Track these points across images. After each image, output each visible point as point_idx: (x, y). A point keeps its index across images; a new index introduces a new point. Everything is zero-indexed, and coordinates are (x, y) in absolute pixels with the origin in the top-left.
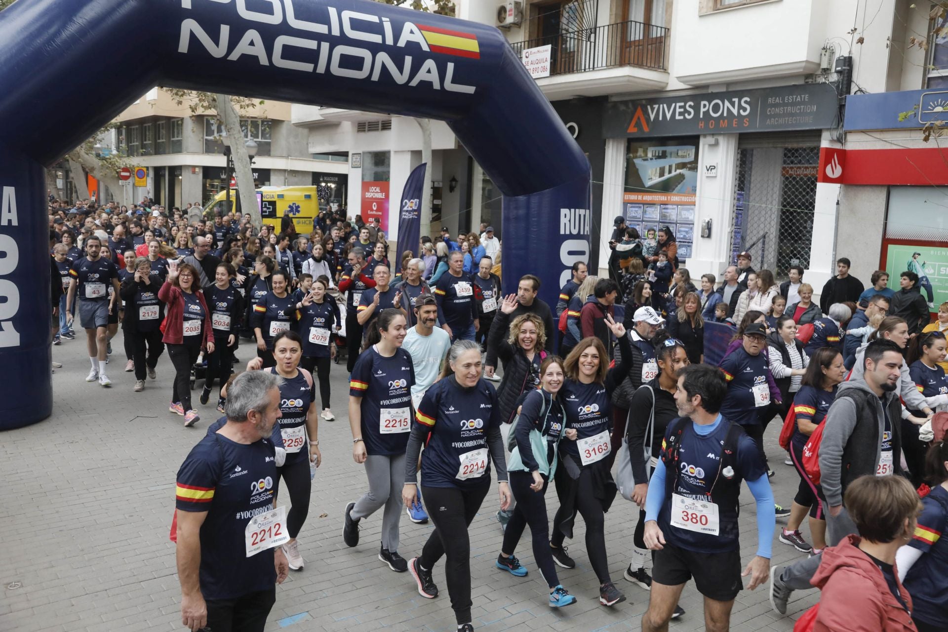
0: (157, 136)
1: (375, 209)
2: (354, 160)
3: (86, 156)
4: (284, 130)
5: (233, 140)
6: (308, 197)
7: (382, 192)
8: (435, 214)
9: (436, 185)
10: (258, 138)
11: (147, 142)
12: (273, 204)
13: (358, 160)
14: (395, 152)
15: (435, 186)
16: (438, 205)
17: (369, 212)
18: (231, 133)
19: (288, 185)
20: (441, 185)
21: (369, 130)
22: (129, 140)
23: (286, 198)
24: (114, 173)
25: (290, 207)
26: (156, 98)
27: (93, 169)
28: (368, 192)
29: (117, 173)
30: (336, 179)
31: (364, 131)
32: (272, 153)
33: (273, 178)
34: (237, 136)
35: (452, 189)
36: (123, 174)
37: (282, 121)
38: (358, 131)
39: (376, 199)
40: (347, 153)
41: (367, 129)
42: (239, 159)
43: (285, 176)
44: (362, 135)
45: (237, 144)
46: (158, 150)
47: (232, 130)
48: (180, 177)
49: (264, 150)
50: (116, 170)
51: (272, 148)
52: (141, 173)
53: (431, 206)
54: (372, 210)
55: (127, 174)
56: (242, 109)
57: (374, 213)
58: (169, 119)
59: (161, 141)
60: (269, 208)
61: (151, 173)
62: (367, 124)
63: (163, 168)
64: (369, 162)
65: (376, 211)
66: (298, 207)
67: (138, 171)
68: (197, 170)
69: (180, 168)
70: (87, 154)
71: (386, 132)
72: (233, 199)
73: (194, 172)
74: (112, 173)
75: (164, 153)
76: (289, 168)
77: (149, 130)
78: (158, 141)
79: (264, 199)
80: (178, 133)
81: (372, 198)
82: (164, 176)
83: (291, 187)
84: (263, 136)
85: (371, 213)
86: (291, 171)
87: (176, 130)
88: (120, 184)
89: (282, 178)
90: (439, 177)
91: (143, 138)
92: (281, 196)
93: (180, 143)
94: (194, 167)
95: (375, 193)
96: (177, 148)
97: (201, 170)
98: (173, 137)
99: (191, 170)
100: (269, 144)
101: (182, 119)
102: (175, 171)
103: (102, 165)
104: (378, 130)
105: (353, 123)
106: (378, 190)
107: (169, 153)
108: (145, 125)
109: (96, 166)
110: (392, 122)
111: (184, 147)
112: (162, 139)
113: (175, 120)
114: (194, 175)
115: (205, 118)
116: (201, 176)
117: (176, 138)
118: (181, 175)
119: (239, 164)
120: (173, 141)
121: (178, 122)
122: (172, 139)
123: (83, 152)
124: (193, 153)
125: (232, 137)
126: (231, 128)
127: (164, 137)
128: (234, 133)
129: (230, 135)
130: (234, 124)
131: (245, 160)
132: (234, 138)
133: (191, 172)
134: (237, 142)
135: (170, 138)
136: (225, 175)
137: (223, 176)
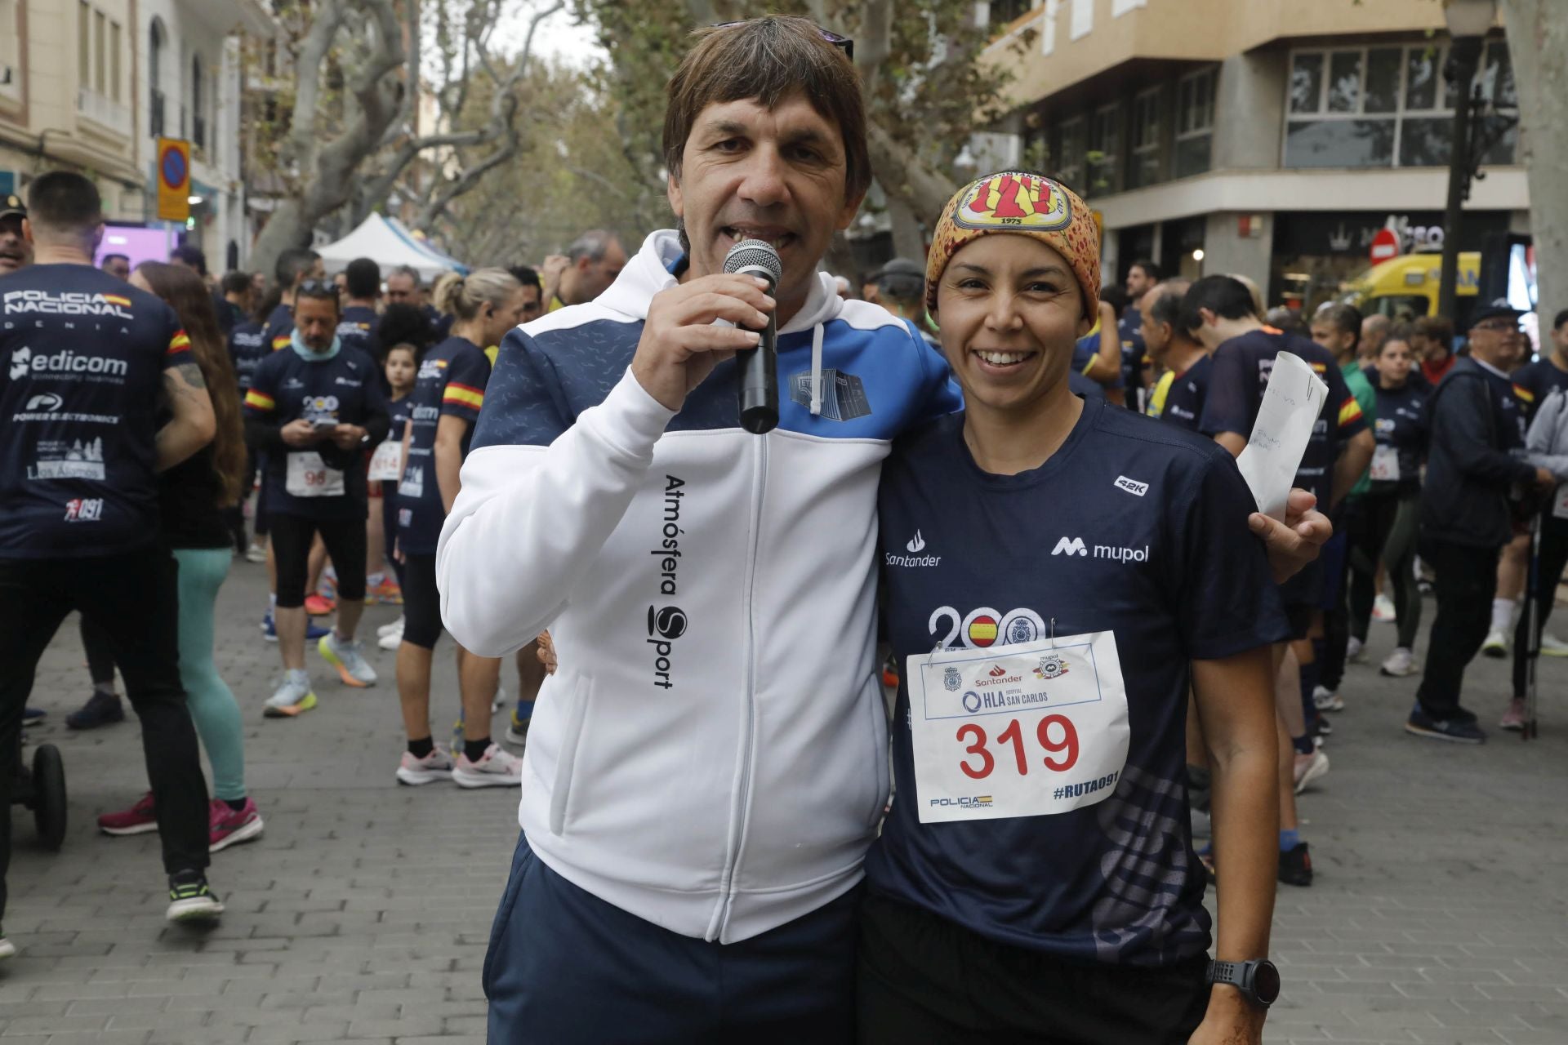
0: (1133, 139)
46: (1132, 178)
48: (1198, 255)
59: (1144, 149)
68: (1256, 224)
69: (1199, 223)
73: (1245, 233)
75: (1153, 181)
78: (1137, 151)
80: (1200, 116)
87: (1194, 106)
93: (1207, 139)
94: (1245, 215)
96: (1196, 160)
97: (1270, 226)
98: (1184, 129)
99: (1234, 225)
101: (1217, 64)
102: (1182, 234)
107: (1168, 181)
111: (1218, 152)
112: (1150, 141)
113: (1193, 75)
114: (1246, 242)
115: (1294, 53)
116: (1266, 244)
117: (1193, 133)
118: (1201, 246)
119: (1547, 91)
120: (1184, 143)
121: (1202, 81)
122: (1181, 137)
123: (915, 167)
124: (1247, 170)
127: (1155, 136)
133: (1236, 232)
135: (1173, 134)
136: (1346, 237)
137: (1340, 243)
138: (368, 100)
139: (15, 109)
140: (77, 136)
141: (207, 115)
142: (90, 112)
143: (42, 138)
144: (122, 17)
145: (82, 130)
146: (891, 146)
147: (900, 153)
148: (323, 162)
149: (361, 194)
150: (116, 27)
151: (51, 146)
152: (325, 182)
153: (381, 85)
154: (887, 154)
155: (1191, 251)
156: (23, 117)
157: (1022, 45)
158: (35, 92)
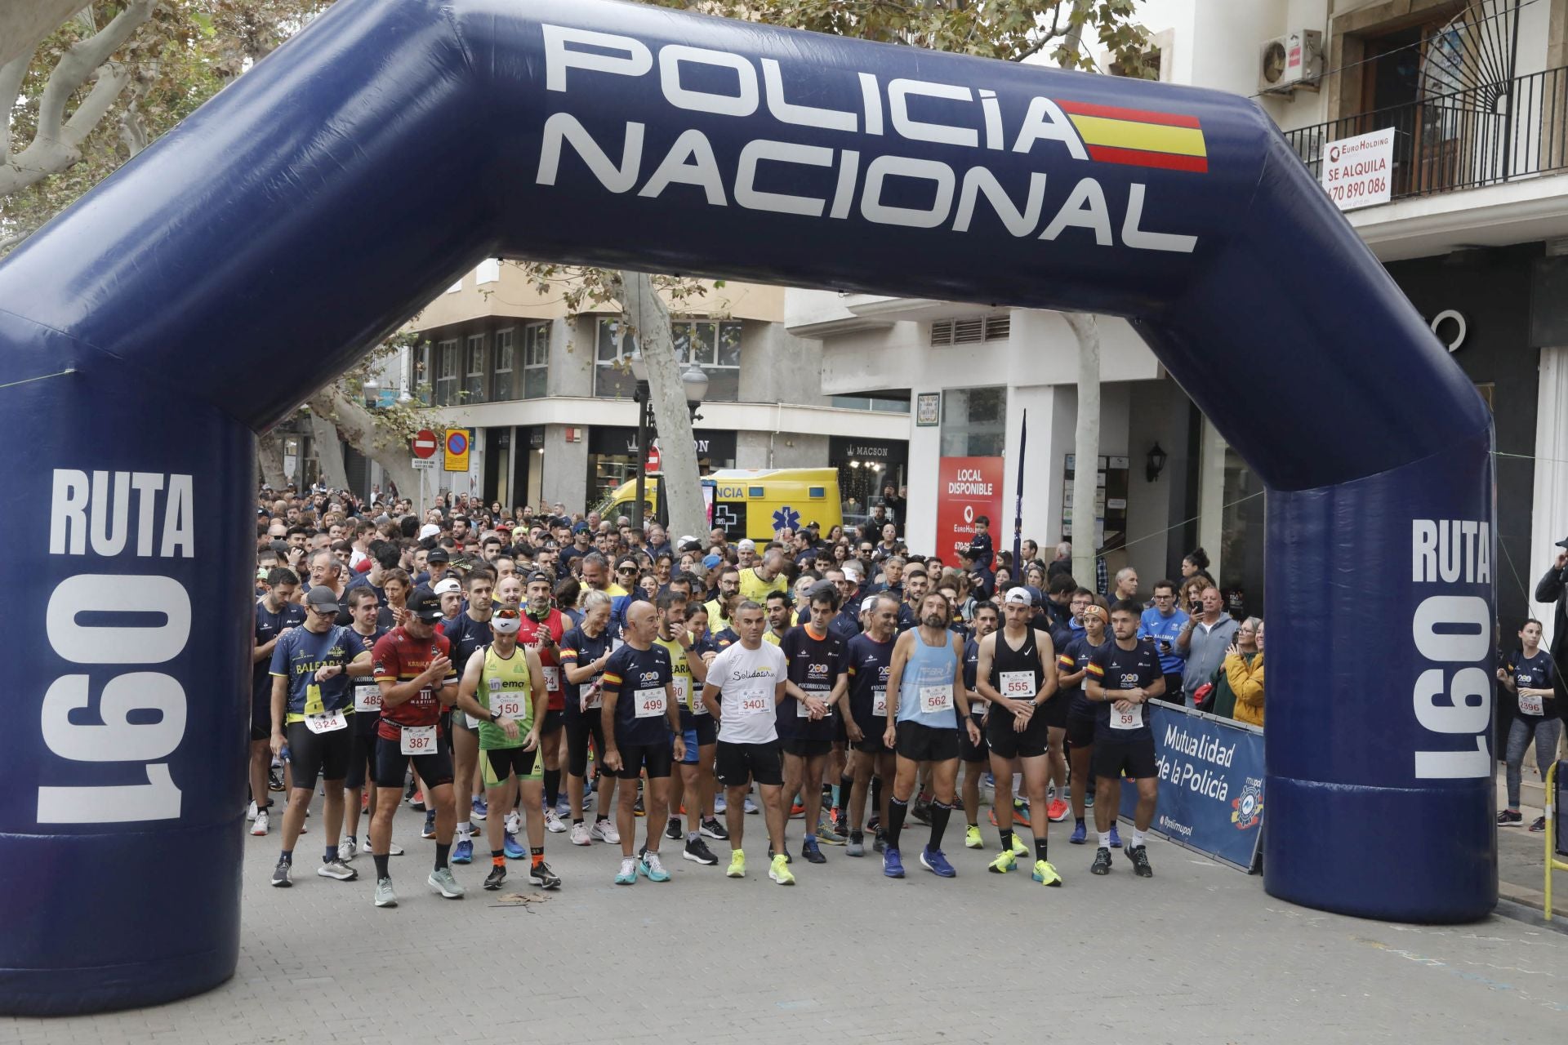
0: (495, 361)
1: (969, 520)
2: (924, 408)
3: (346, 406)
4: (768, 342)
5: (655, 367)
6: (818, 493)
7: (985, 481)
8: (1111, 534)
9: (1114, 464)
10: (712, 362)
11: (475, 374)
12: (739, 508)
13: (933, 407)
14: (1018, 388)
15: (1112, 466)
16: (1118, 511)
17: (957, 529)
18: (650, 352)
19: (775, 467)
20: (1125, 464)
21: (957, 341)
22: (437, 370)
23: (768, 496)
24: (402, 443)
25: (777, 515)
26: (496, 279)
27: (358, 434)
28: (955, 480)
29: (409, 441)
30: (885, 452)
31: (947, 342)
32: (741, 395)
33: (742, 450)
34: (662, 359)
35: (1152, 473)
36: (420, 444)
37: (768, 323)
38: (933, 342)
39: (972, 496)
40: (909, 391)
41: (953, 337)
42: (666, 409)
43: (768, 447)
44: (942, 350)
45: (662, 376)
46: (496, 392)
47: (653, 346)
48: (541, 451)
49: (724, 388)
50: (405, 436)
51: (743, 383)
52: (458, 443)
53: (1102, 514)
54: (963, 523)
55: (429, 444)
56: (677, 300)
57: (968, 529)
58: (521, 322)
59: (503, 371)
60: (731, 519)
61: (480, 443)
62: (953, 327)
63: (506, 430)
64: (958, 414)
65: (972, 525)
66: (796, 515)
67: (451, 438)
68: (577, 433)
69: (541, 429)
70: (349, 402)
71: (997, 345)
72: (652, 498)
73: (570, 440)
74: (398, 443)
75: (509, 398)
76: (778, 428)
77: (479, 348)
78: (498, 371)
79: (719, 499)
80: (540, 355)
81: (963, 495)
82: (508, 448)
83: (781, 471)
84: (724, 355)
85: (961, 529)
86: (781, 433)
87: (535, 347)
88: (414, 466)
89: (763, 450)
90: (1121, 445)
91: (466, 365)
92: (757, 492)
93: (544, 371)
94: (570, 427)
95: (970, 484)
96: (537, 386)
97: (586, 435)
98: (530, 362)
99: (563, 434)
100: (735, 373)
101: (549, 323)
102: (529, 437)
103: (378, 426)
104: (978, 339)
105: (921, 323)
106: (976, 476)
107: (519, 398)
108: (471, 337)
109: (366, 428)
110: (1012, 320)
111: (551, 381)
112: (507, 366)
113: (535, 325)
114: (571, 445)
115: (599, 319)
116: (585, 446)
117: (534, 366)
118: (543, 447)
119: (667, 420)
120: (528, 371)
122: (527, 367)
124: (570, 397)
125: (654, 361)
126: (651, 341)
127: (510, 363)
128: (657, 352)
129: (649, 356)
130: (657, 333)
131: (679, 410)
132: (658, 363)
133: (564, 438)
134: (664, 372)
135: (522, 365)
136: (637, 445)
137: (635, 447)
155: (538, 449)
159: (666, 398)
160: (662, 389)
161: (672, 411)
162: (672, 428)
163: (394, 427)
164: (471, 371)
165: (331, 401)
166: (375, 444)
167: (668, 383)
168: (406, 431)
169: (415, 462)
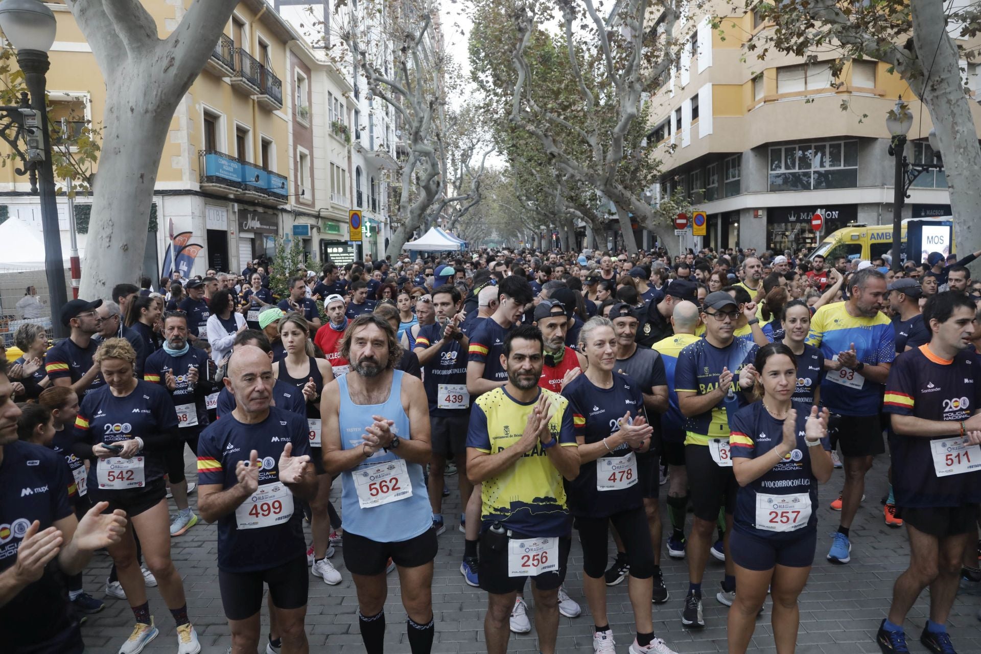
0: (707, 182)
3: (637, 203)
4: (876, 151)
10: (840, 165)
11: (695, 190)
24: (669, 222)
26: (712, 132)
27: (644, 218)
29: (673, 220)
32: (859, 183)
33: (861, 215)
36: (679, 221)
37: (876, 139)
46: (709, 196)
48: (737, 225)
50: (670, 217)
51: (860, 176)
52: (699, 220)
55: (684, 221)
58: (722, 158)
59: (711, 186)
63: (716, 215)
67: (694, 219)
68: (760, 212)
69: (737, 213)
70: (639, 201)
73: (756, 216)
74: (667, 221)
75: (718, 198)
78: (709, 187)
80: (734, 173)
82: (716, 225)
84: (848, 161)
86: (886, 203)
87: (731, 170)
88: (676, 234)
89: (875, 215)
91: (690, 187)
93: (738, 181)
94: (756, 209)
96: (735, 189)
97: (765, 213)
98: (728, 178)
99: (752, 213)
100: (854, 172)
101: (741, 154)
102: (730, 218)
103: (654, 213)
107: (722, 198)
108: (692, 173)
109: (648, 214)
111: (743, 186)
112: (714, 183)
113: (730, 158)
114: (757, 220)
115: (770, 148)
116: (765, 219)
117: (732, 180)
118: (737, 222)
120: (728, 183)
121: (733, 160)
122: (726, 181)
123: (634, 198)
124: (756, 193)
125: (943, 101)
126: (942, 80)
127: (716, 182)
128: (948, 90)
129: (937, 97)
130: (949, 71)
131: (973, 146)
132: (949, 102)
133: (752, 216)
134: (955, 111)
135: (723, 180)
136: (794, 216)
137: (792, 219)
138: (427, 188)
139: (310, 203)
140: (331, 209)
141: (377, 197)
142: (335, 201)
143: (319, 212)
144: (346, 168)
145: (332, 207)
146: (624, 191)
147: (628, 194)
148: (412, 212)
149: (427, 220)
150: (343, 170)
151: (322, 214)
152: (412, 220)
153: (431, 182)
154: (623, 194)
155: (734, 224)
156: (313, 205)
157: (671, 151)
158: (317, 196)
159: (958, 136)
160: (953, 127)
161: (965, 148)
162: (966, 165)
163: (664, 212)
164: (693, 189)
165: (629, 200)
166: (654, 223)
167: (960, 121)
168: (671, 215)
169: (676, 232)
